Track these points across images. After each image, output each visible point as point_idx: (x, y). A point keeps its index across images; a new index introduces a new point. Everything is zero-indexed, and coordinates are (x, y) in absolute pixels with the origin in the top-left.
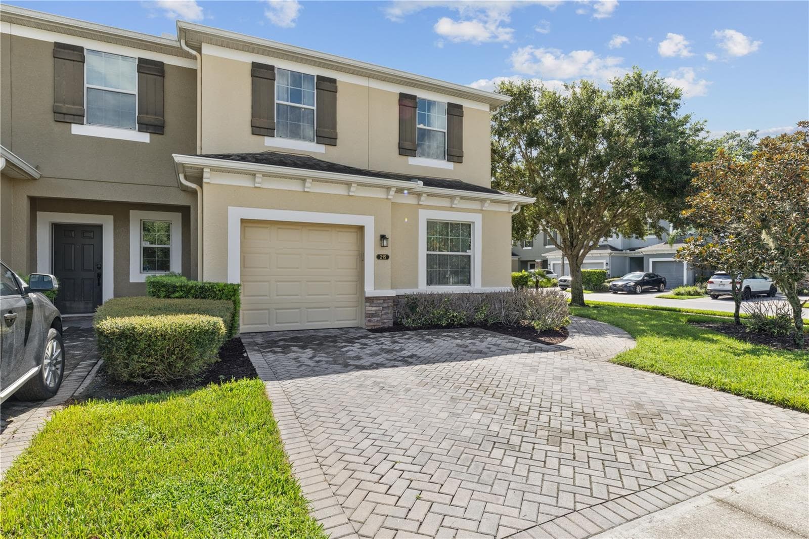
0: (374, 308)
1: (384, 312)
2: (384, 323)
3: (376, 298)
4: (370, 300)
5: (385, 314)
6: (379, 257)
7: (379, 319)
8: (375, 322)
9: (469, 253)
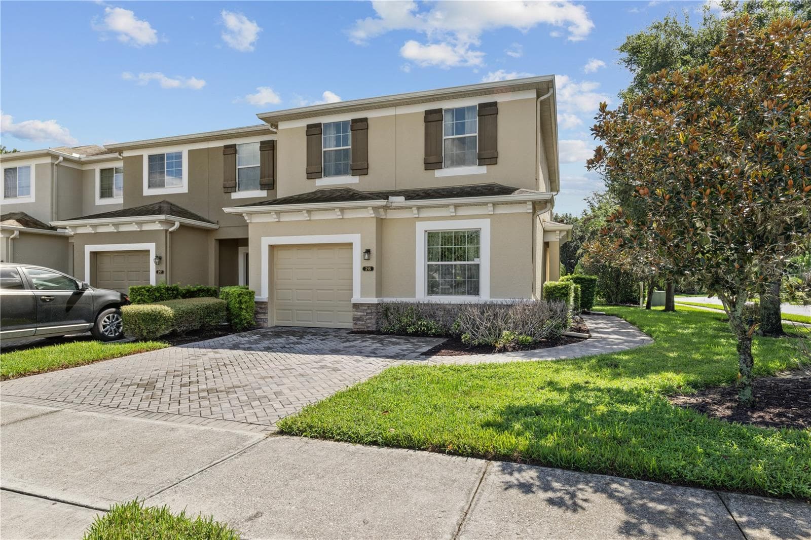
0: (359, 314)
1: (367, 317)
2: (369, 327)
3: (362, 304)
4: (356, 306)
5: (369, 319)
6: (364, 269)
7: (363, 323)
8: (360, 326)
9: (476, 261)
